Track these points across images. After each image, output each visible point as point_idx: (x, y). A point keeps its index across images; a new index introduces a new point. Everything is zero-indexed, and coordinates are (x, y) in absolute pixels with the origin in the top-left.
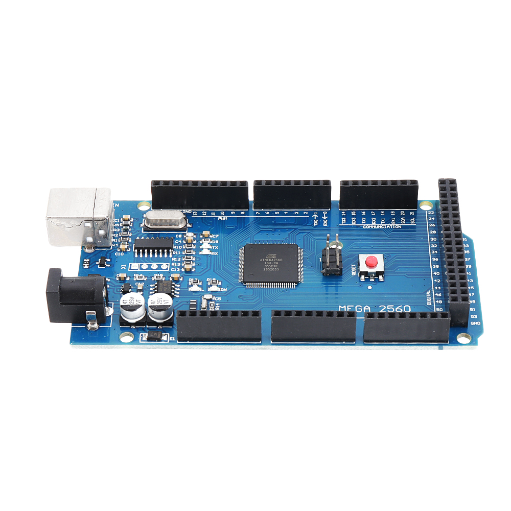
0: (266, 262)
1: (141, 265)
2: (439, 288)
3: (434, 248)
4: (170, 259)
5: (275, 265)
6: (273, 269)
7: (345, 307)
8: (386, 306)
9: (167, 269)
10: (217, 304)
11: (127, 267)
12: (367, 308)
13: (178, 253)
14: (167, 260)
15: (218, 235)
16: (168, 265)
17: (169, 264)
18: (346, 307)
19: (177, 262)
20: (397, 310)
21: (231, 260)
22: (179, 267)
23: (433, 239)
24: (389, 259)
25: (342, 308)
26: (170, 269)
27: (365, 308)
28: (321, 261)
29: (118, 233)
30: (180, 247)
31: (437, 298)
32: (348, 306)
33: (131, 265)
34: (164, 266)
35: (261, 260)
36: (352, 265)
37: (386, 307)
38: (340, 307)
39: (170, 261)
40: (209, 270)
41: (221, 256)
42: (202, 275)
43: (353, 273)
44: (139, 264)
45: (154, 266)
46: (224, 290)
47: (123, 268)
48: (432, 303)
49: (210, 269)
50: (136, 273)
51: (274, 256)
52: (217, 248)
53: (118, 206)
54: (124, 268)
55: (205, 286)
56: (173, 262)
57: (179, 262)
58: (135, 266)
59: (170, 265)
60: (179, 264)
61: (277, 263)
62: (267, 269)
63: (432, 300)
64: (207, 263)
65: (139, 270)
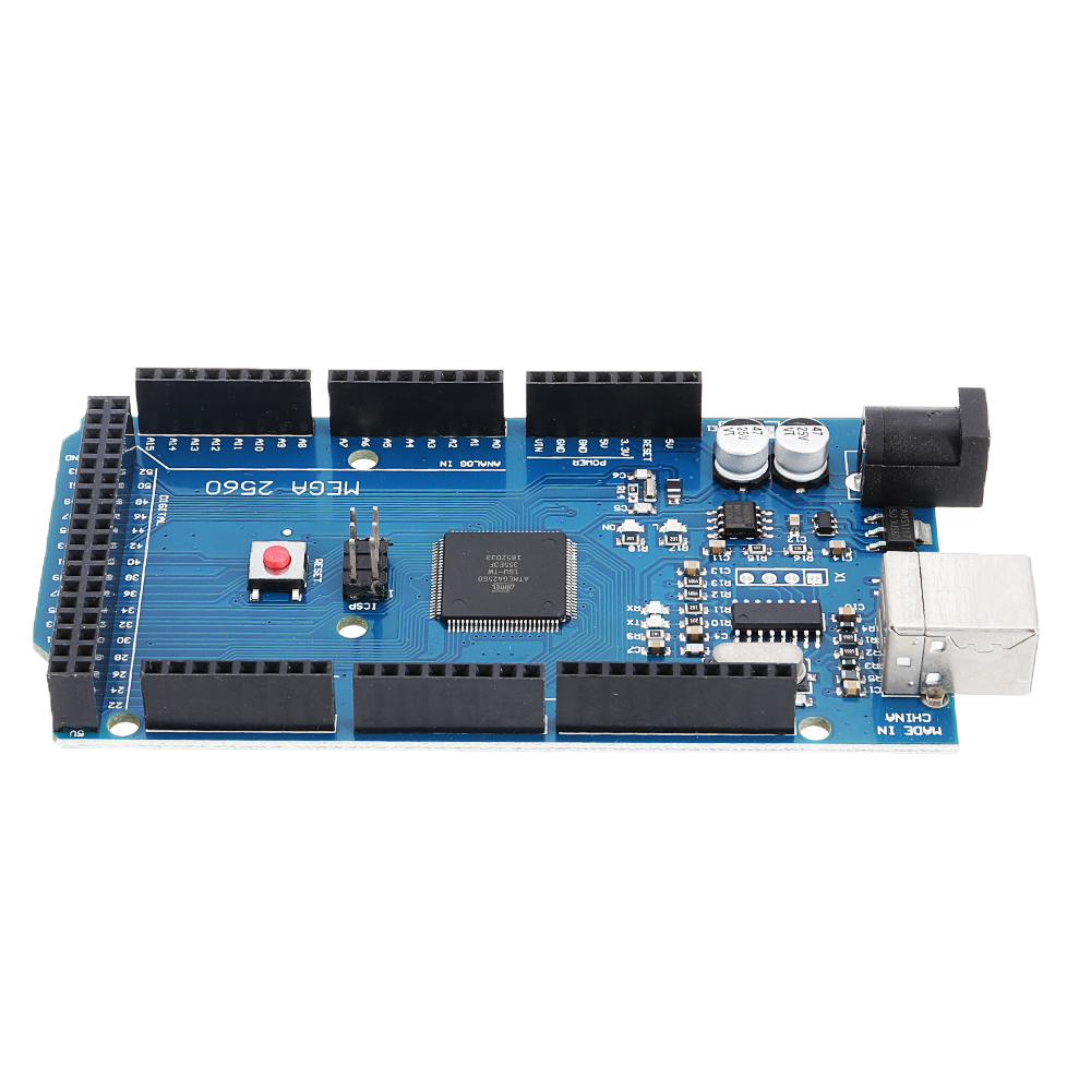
0: (514, 575)
1: (801, 581)
2: (134, 531)
3: (127, 620)
4: (735, 596)
5: (494, 569)
6: (499, 557)
7: (346, 493)
8: (257, 495)
9: (740, 573)
10: (622, 497)
11: (832, 577)
12: (299, 491)
13: (719, 610)
14: (742, 592)
15: (629, 651)
16: (740, 582)
17: (737, 584)
18: (343, 492)
19: (718, 589)
20: (234, 485)
21: (596, 594)
22: (714, 577)
23: (125, 641)
24: (234, 595)
25: (351, 491)
26: (733, 572)
27: (304, 489)
28: (391, 591)
29: (867, 659)
30: (715, 623)
31: (144, 509)
32: (339, 494)
33: (824, 582)
34: (747, 580)
35: (526, 579)
36: (320, 580)
37: (257, 491)
38: (357, 493)
39: (735, 591)
40: (645, 571)
41: (619, 603)
42: (660, 561)
43: (321, 564)
44: (805, 585)
45: (769, 579)
46: (609, 527)
47: (841, 575)
48: (157, 500)
49: (641, 574)
50: (809, 565)
51: (497, 588)
52: (630, 622)
53: (879, 729)
54: (839, 575)
55: (651, 535)
56: (728, 589)
57: (715, 589)
58: (814, 580)
59: (733, 582)
60: (713, 583)
61: (490, 572)
62: (514, 558)
63: (156, 507)
64: (649, 586)
65: (804, 570)
